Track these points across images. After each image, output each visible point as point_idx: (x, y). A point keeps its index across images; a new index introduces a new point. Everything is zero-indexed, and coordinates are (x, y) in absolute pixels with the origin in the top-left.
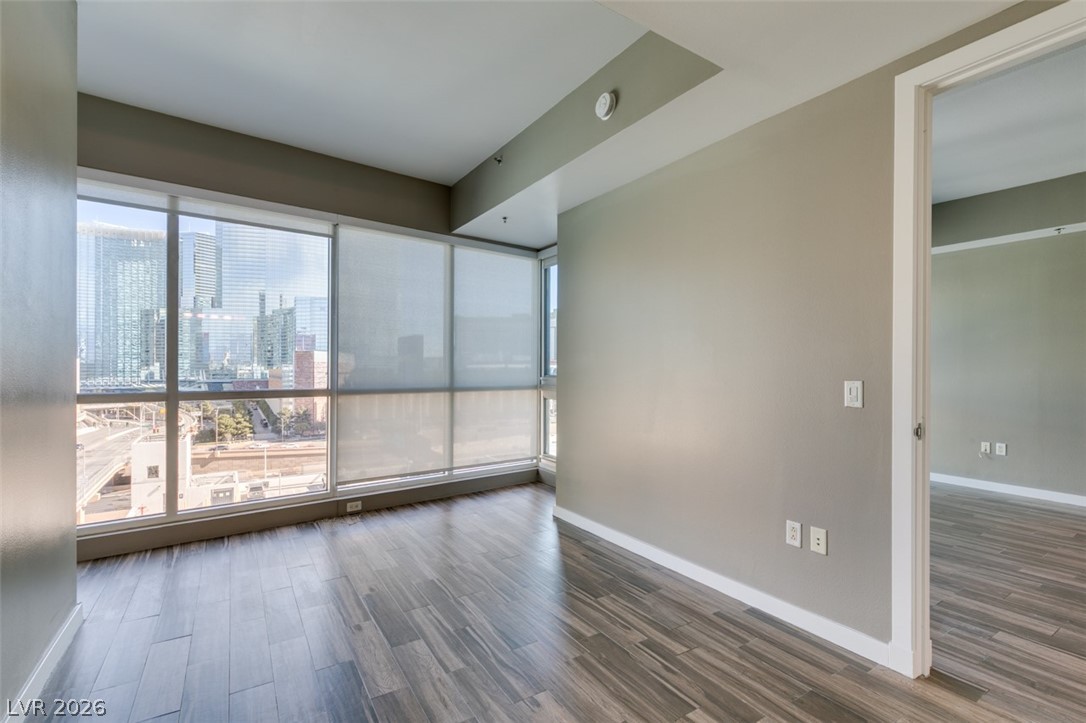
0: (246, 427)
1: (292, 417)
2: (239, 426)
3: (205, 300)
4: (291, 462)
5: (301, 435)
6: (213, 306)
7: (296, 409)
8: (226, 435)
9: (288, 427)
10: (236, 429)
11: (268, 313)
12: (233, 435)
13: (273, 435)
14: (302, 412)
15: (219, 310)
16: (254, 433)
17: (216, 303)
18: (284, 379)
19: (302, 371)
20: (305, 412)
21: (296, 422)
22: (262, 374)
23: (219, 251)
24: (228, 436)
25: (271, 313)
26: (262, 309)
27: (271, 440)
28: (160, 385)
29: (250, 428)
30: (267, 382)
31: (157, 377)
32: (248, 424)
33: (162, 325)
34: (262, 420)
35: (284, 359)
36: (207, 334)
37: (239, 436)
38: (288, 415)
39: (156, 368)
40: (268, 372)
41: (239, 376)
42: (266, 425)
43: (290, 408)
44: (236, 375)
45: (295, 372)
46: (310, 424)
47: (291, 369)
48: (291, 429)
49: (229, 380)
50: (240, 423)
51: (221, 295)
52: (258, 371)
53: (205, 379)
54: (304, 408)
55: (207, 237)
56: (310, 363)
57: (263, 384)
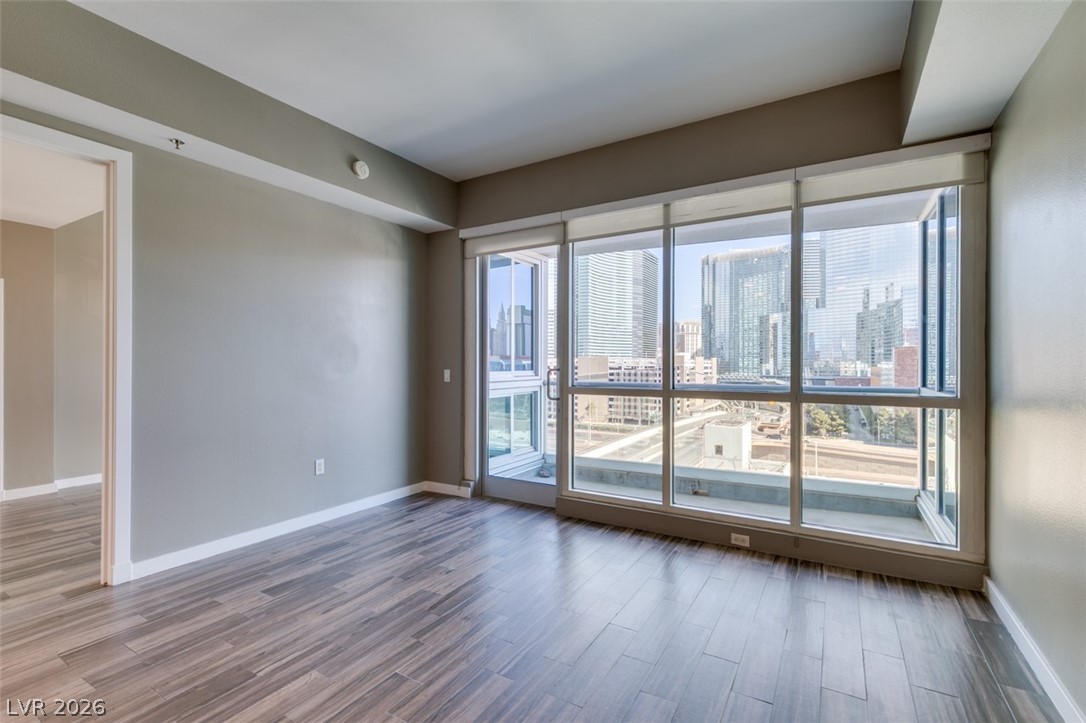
0: (840, 425)
1: (891, 420)
2: (833, 423)
3: (811, 302)
4: (881, 467)
5: (904, 441)
6: (817, 306)
7: (896, 411)
8: (821, 430)
9: (887, 430)
10: (831, 425)
11: (873, 307)
12: (828, 431)
13: (869, 436)
14: (903, 415)
15: (822, 310)
16: (848, 431)
17: (820, 304)
18: (883, 378)
19: (904, 369)
20: (907, 415)
21: (895, 425)
22: (862, 372)
23: (823, 253)
24: (823, 431)
25: (875, 307)
26: (866, 305)
27: (868, 442)
28: (773, 380)
29: (845, 426)
30: (869, 380)
31: (772, 374)
32: (843, 422)
33: (775, 326)
34: (860, 420)
35: (887, 356)
36: (812, 334)
37: (833, 432)
38: (887, 417)
39: (769, 366)
40: (869, 369)
41: (842, 374)
42: (864, 425)
43: (891, 409)
44: (839, 372)
45: (895, 370)
46: (913, 429)
47: (891, 366)
48: (891, 433)
49: (832, 377)
50: (835, 419)
51: (824, 295)
52: (861, 369)
53: (811, 375)
54: (905, 411)
55: (812, 242)
56: (913, 359)
57: (866, 382)
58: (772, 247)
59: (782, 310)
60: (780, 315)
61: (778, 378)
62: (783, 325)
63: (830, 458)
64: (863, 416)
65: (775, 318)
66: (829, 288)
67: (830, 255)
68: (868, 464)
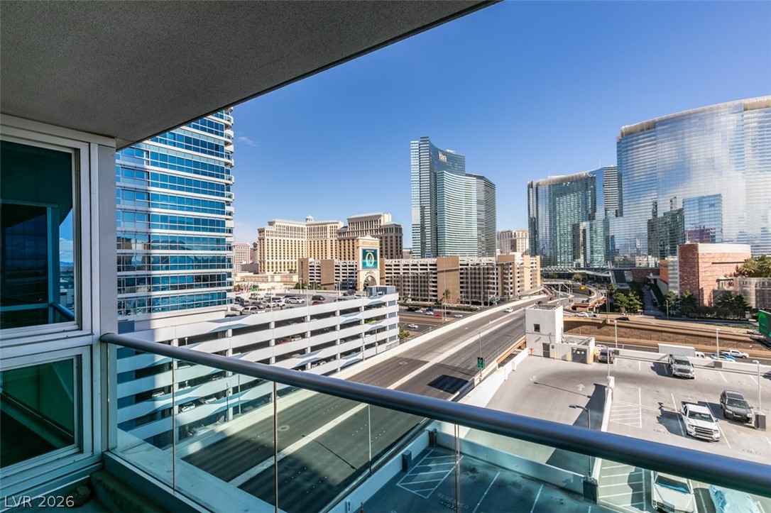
0: (637, 304)
1: (677, 300)
2: (631, 303)
3: (612, 213)
4: (669, 337)
5: (688, 316)
6: (617, 216)
7: (681, 293)
8: (621, 308)
9: (674, 308)
10: (629, 304)
11: (660, 215)
12: (627, 309)
13: (660, 313)
14: (686, 296)
15: (621, 218)
16: (643, 309)
17: (619, 213)
18: (671, 268)
19: (686, 261)
20: (690, 296)
21: (681, 304)
22: (656, 264)
23: (620, 176)
24: (623, 309)
25: (662, 215)
26: (655, 213)
27: (657, 317)
28: (584, 271)
29: (640, 305)
30: (659, 270)
31: (582, 266)
32: (638, 302)
33: (584, 231)
34: (653, 300)
35: (673, 253)
36: (613, 236)
37: (631, 310)
38: (673, 298)
39: (581, 260)
40: (659, 262)
41: (637, 265)
42: (655, 304)
43: (676, 292)
44: (635, 264)
45: (680, 262)
46: (695, 307)
47: (676, 259)
48: (677, 310)
49: (629, 268)
50: (632, 300)
51: (622, 207)
52: (652, 261)
53: (613, 267)
54: (688, 293)
55: (611, 169)
56: (694, 254)
57: (656, 271)
58: (580, 173)
59: (589, 220)
60: (588, 223)
61: (587, 270)
62: (591, 230)
63: (628, 330)
64: (655, 297)
65: (584, 225)
66: (625, 202)
67: (625, 177)
68: (660, 334)
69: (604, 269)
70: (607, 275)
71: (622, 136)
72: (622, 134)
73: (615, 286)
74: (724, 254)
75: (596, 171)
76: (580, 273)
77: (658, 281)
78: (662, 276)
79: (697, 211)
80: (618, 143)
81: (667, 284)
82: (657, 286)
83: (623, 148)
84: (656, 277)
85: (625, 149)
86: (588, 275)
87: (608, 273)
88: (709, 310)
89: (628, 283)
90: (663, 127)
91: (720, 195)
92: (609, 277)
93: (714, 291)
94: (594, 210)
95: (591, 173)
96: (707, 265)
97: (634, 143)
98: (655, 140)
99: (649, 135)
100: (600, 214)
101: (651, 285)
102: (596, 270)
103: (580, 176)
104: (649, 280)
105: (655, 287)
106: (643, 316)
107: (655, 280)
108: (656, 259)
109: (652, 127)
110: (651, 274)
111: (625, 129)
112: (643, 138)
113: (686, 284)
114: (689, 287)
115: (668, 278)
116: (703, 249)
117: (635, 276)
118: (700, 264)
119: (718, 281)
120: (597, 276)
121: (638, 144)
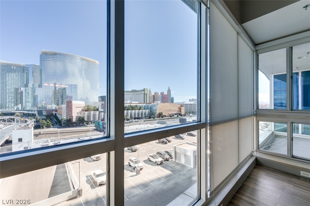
0: (50, 124)
1: (65, 121)
2: (48, 124)
3: (37, 85)
4: (66, 134)
5: (68, 126)
6: (39, 87)
7: (67, 118)
8: (44, 126)
9: (64, 124)
10: (47, 124)
11: (57, 89)
12: (46, 126)
13: (59, 126)
14: (68, 119)
15: (41, 88)
16: (53, 126)
17: (40, 86)
18: (63, 109)
19: (68, 107)
20: (69, 119)
21: (67, 122)
22: (55, 108)
23: (41, 70)
24: (45, 127)
25: (58, 89)
26: (55, 89)
27: (59, 128)
28: (21, 111)
29: (52, 124)
30: (57, 110)
31: (20, 109)
32: (51, 123)
33: (22, 93)
34: (56, 122)
35: (62, 103)
36: (37, 96)
37: (48, 127)
38: (64, 120)
39: (20, 106)
40: (57, 107)
42: (57, 123)
43: (65, 118)
44: (47, 108)
45: (66, 107)
46: (71, 123)
47: (65, 106)
48: (65, 124)
49: (45, 110)
50: (48, 123)
51: (42, 83)
52: (54, 107)
53: (37, 110)
54: (69, 118)
55: (37, 66)
56: (71, 104)
57: (56, 111)
58: (20, 64)
59: (25, 87)
60: (24, 88)
61: (23, 110)
62: (25, 92)
63: (50, 134)
64: (56, 121)
65: (23, 89)
66: (43, 82)
67: (43, 71)
68: (62, 134)
69: (32, 110)
70: (34, 113)
71: (42, 53)
72: (42, 52)
73: (39, 118)
74: (79, 104)
75: (29, 65)
76: (19, 112)
77: (57, 114)
78: (58, 112)
79: (70, 89)
80: (40, 56)
81: (62, 115)
82: (57, 116)
83: (43, 58)
84: (56, 113)
85: (44, 59)
86: (23, 113)
87: (35, 112)
88: (75, 123)
89: (44, 116)
90: (59, 56)
91: (77, 85)
92: (35, 114)
93: (76, 117)
94: (27, 82)
95: (26, 65)
96: (75, 108)
97: (48, 58)
98: (56, 60)
99: (53, 57)
100: (30, 85)
101: (54, 116)
102: (28, 110)
103: (20, 65)
104: (53, 114)
105: (56, 116)
106: (53, 128)
107: (56, 114)
108: (55, 106)
109: (55, 54)
110: (54, 112)
111: (44, 51)
112: (52, 58)
113: (68, 115)
114: (69, 116)
115: (62, 113)
116: (74, 102)
117: (47, 113)
118: (73, 108)
119: (77, 113)
120: (28, 113)
121: (49, 59)
